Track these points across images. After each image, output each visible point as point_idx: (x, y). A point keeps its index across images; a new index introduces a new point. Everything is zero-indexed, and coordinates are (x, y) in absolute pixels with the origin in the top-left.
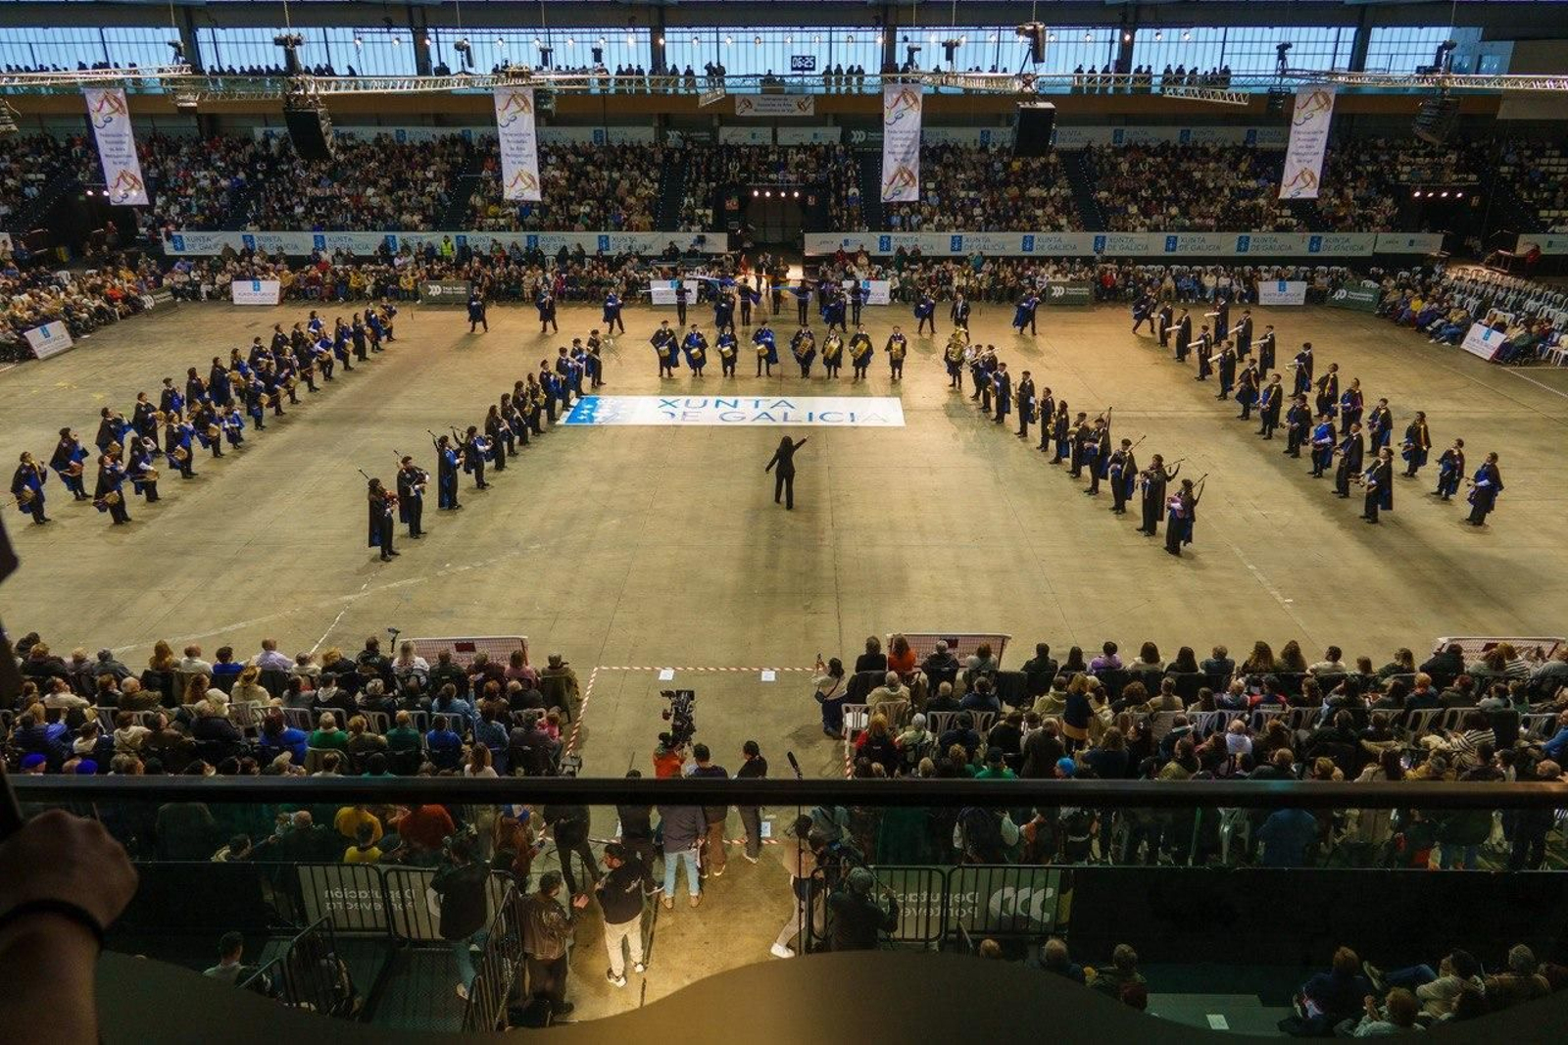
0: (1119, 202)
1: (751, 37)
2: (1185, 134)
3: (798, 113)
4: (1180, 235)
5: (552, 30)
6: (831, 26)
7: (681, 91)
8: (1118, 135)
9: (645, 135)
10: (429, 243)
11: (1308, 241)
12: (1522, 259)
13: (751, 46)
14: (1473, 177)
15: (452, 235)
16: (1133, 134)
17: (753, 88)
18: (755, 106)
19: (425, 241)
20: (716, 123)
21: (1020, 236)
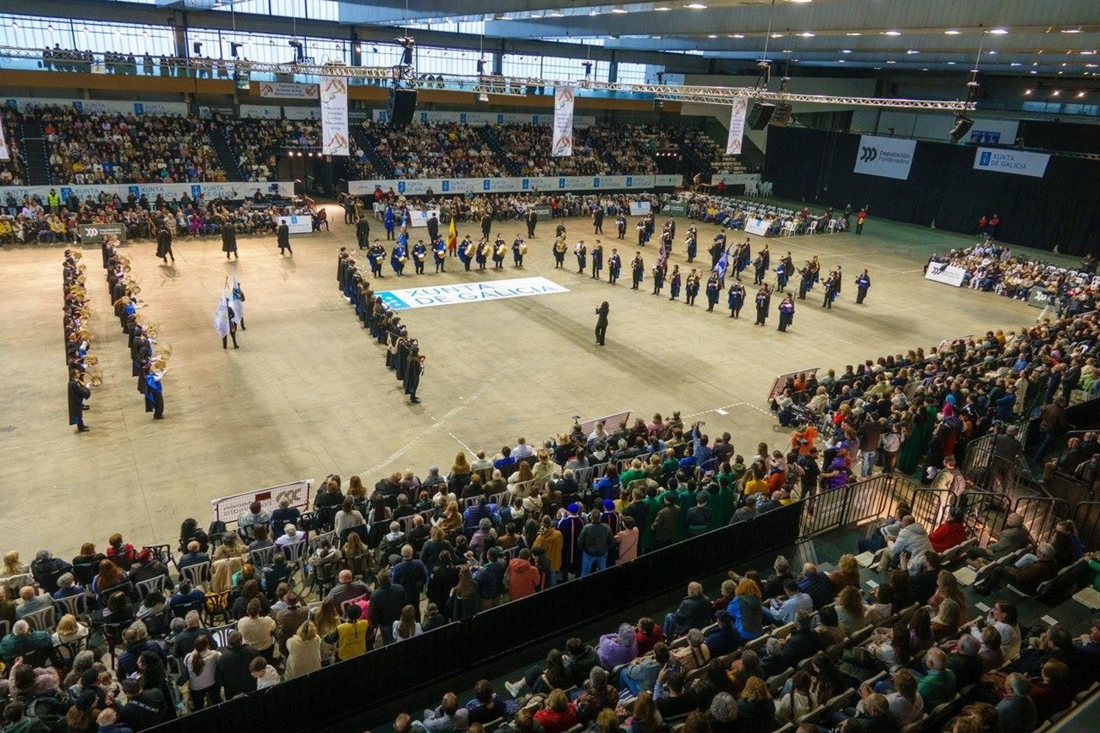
0: (521, 159)
1: (267, 41)
2: (535, 119)
3: (307, 97)
4: (566, 178)
5: (74, 21)
6: (305, 36)
7: (215, 76)
8: (500, 118)
9: (181, 109)
10: (35, 195)
11: (625, 181)
12: (716, 187)
13: (268, 48)
14: (676, 145)
15: (58, 188)
16: (508, 118)
17: (267, 77)
18: (275, 91)
19: (31, 194)
20: (236, 101)
21: (482, 180)
